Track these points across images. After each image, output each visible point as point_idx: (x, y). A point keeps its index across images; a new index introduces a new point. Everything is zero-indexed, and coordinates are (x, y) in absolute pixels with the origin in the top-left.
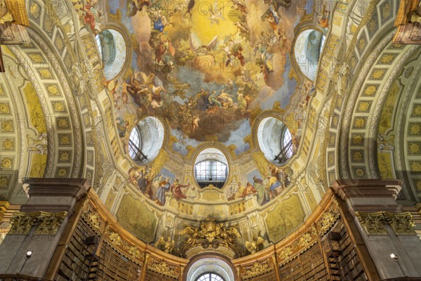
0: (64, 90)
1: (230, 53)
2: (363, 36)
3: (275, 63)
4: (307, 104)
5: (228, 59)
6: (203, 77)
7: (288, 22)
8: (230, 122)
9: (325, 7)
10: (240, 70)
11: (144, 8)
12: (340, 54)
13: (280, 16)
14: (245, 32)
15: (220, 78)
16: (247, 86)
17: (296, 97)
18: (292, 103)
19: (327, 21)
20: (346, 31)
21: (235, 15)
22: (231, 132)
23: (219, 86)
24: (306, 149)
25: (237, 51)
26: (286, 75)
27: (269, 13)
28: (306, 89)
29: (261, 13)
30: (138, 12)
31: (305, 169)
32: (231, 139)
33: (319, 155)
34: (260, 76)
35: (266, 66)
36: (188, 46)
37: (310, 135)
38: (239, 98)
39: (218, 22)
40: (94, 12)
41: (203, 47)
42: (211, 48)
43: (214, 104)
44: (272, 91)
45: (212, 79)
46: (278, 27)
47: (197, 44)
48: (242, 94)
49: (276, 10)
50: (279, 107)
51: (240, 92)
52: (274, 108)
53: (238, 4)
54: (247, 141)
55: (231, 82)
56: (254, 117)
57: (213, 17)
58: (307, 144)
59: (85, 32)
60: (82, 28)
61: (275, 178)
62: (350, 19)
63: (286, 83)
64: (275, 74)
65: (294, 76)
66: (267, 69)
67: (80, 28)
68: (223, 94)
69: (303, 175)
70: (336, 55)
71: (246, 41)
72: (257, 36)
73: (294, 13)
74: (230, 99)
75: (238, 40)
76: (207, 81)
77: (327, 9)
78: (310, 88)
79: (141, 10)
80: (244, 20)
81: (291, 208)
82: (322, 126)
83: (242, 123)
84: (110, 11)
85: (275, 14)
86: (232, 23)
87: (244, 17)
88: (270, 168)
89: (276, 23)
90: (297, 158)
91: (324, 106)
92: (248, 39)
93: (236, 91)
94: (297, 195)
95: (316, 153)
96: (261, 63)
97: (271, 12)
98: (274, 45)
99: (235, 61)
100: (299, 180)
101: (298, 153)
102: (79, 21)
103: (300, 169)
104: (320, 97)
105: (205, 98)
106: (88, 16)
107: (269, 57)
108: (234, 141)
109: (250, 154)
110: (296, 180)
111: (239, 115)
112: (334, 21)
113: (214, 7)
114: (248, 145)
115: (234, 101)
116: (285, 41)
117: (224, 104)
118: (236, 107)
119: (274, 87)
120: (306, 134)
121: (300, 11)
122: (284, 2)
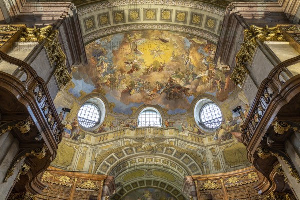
1: (134, 63)
2: (173, 151)
3: (136, 95)
4: (124, 127)
5: (130, 62)
6: (116, 49)
7: (160, 100)
8: (89, 76)
9: (174, 123)
10: (124, 72)
12: (158, 139)
13: (162, 94)
14: (148, 72)
15: (117, 60)
16: (116, 79)
17: (125, 117)
18: (120, 116)
19: (168, 126)
20: (169, 139)
21: (157, 65)
22: (83, 80)
23: (111, 60)
24: (102, 139)
25: (136, 68)
26: (132, 105)
27: (161, 87)
28: (132, 123)
29: (160, 81)
31: (92, 146)
32: (78, 81)
33: (107, 150)
34: (125, 87)
35: (132, 89)
36: (137, 38)
37: (111, 137)
38: (107, 76)
39: (152, 54)
41: (137, 47)
42: (136, 51)
43: (98, 60)
44: (120, 99)
45: (115, 55)
46: (155, 93)
47: (138, 43)
48: (110, 77)
49: (164, 91)
50: (112, 107)
51: (111, 76)
52: (110, 104)
53: (163, 67)
54: (81, 93)
55: (115, 68)
56: (99, 92)
57: (155, 52)
58: (105, 138)
61: (71, 128)
62: (175, 140)
63: (128, 107)
64: (130, 97)
65: (134, 111)
66: (130, 91)
68: (107, 65)
69: (88, 146)
70: (157, 136)
71: (143, 73)
72: (147, 80)
73: (165, 103)
74: (104, 71)
75: (143, 68)
76: (114, 52)
77: (174, 125)
78: (133, 125)
80: (155, 70)
81: (65, 152)
82: (120, 143)
83: (92, 85)
85: (162, 91)
86: (152, 63)
87: (156, 71)
88: (75, 120)
89: (158, 92)
90: (94, 136)
91: (130, 139)
92: (144, 74)
93: (111, 73)
94: (75, 151)
95: (106, 148)
96: (132, 85)
97: (162, 88)
98: (145, 92)
99: (130, 67)
100: (84, 145)
101: (97, 135)
103: (89, 142)
104: (133, 134)
105: (102, 53)
107: (138, 91)
108: (78, 85)
109: (75, 101)
110: (82, 143)
111: (96, 81)
112: (170, 131)
113: (162, 53)
114: (80, 95)
115: (104, 74)
116: (150, 99)
117: (100, 68)
118: (100, 76)
119: (122, 98)
120: (110, 135)
121: (167, 107)
122: (169, 95)
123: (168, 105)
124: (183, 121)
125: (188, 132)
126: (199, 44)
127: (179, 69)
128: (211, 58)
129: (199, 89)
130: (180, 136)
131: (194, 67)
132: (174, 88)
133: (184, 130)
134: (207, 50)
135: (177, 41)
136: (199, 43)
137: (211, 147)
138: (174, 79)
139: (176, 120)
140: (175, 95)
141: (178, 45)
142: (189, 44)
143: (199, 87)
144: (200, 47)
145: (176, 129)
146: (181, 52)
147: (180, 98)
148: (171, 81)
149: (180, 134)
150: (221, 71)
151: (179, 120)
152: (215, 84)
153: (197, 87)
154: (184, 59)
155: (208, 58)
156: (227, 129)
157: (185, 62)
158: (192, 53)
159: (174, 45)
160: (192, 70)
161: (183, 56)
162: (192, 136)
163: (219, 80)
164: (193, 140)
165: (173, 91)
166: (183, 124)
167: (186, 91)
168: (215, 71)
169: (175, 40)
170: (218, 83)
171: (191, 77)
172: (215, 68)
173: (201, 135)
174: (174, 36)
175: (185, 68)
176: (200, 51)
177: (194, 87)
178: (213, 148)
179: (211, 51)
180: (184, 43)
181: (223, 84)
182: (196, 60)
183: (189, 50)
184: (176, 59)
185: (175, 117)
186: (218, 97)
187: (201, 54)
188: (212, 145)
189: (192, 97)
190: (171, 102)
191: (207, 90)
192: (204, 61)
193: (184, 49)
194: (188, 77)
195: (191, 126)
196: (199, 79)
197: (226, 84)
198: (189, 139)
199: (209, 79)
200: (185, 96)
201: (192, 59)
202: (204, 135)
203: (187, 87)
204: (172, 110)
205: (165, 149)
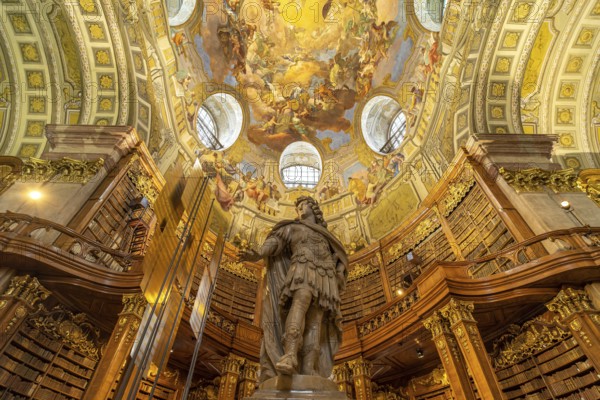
0: (506, 13)
9: (186, 56)
11: (378, 23)
12: (147, 23)
13: (225, 12)
19: (177, 43)
20: (156, 52)
29: (246, 4)
30: (386, 22)
40: (426, 58)
49: (229, 16)
59: (446, 49)
60: (446, 54)
62: (159, 68)
67: (447, 57)
70: (149, 15)
73: (211, 24)
77: (182, 56)
79: (383, 23)
84: (413, 43)
85: (230, 12)
97: (234, 11)
102: (444, 64)
106: (434, 60)
112: (171, 51)
121: (206, 32)
122: (225, 30)
123: (208, 32)
124: (195, 75)
125: (182, 94)
126: (328, 77)
127: (273, 45)
128: (307, 100)
129: (252, 92)
130: (170, 77)
131: (284, 73)
132: (240, 39)
133: (182, 83)
134: (321, 90)
135: (327, 36)
136: (332, 76)
137: (182, 151)
138: (255, 37)
139: (191, 60)
140: (229, 44)
141: (319, 39)
142: (325, 58)
143: (253, 90)
144: (323, 79)
145: (176, 64)
146: (307, 43)
147: (228, 57)
148: (249, 31)
149: (173, 78)
150: (291, 121)
151: (193, 68)
152: (269, 117)
153: (253, 86)
154: (292, 52)
155: (304, 95)
156: (219, 165)
157: (288, 55)
158: (307, 67)
159: (318, 30)
160: (278, 71)
161: (299, 49)
162: (180, 105)
163: (276, 121)
164: (175, 109)
165: (234, 38)
166: (189, 78)
167: (241, 65)
168: (287, 111)
169: (330, 30)
170: (272, 121)
171: (266, 70)
172: (292, 111)
173: (188, 123)
174: (340, 29)
175: (278, 57)
176: (315, 79)
177: (251, 80)
178: (183, 156)
179: (322, 98)
180: (325, 48)
181: (273, 129)
182: (296, 74)
183: (312, 59)
184: (291, 37)
185: (195, 55)
186: (252, 128)
187: (310, 82)
188: (186, 152)
189: (234, 83)
190: (216, 38)
191: (254, 106)
192: (299, 89)
193: (314, 50)
194: (264, 66)
195: (193, 96)
196: (266, 86)
197: (275, 135)
198: (175, 103)
199: (271, 104)
200: (233, 66)
201: (297, 67)
202: (192, 129)
203: (248, 67)
204: (204, 44)
205: (138, 49)
